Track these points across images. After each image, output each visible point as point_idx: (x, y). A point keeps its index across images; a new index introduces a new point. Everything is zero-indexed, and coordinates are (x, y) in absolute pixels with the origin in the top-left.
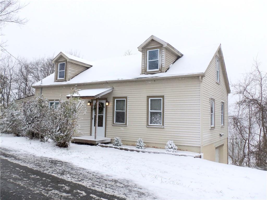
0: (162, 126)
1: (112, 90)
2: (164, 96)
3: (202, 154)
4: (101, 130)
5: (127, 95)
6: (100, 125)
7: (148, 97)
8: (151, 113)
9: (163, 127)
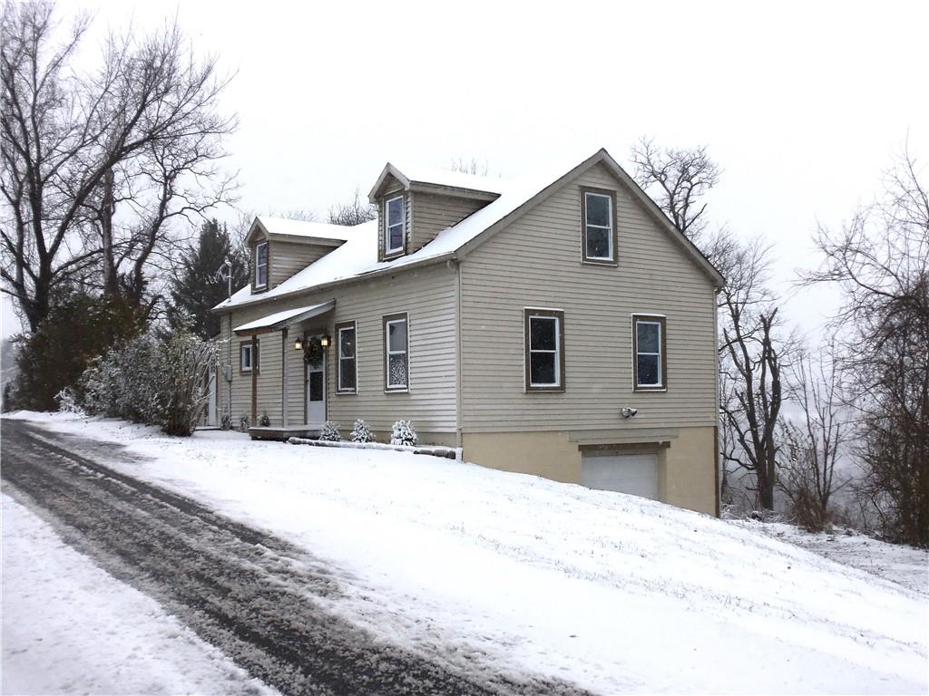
0: (405, 389)
1: (332, 306)
2: (406, 313)
3: (458, 451)
4: (316, 408)
5: (355, 316)
6: (316, 395)
7: (386, 319)
8: (391, 356)
9: (406, 391)
